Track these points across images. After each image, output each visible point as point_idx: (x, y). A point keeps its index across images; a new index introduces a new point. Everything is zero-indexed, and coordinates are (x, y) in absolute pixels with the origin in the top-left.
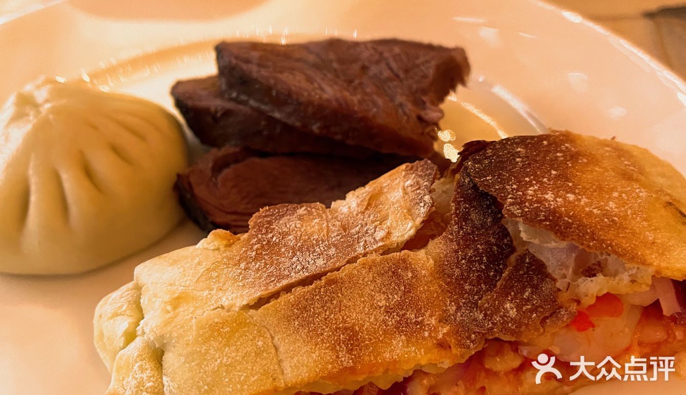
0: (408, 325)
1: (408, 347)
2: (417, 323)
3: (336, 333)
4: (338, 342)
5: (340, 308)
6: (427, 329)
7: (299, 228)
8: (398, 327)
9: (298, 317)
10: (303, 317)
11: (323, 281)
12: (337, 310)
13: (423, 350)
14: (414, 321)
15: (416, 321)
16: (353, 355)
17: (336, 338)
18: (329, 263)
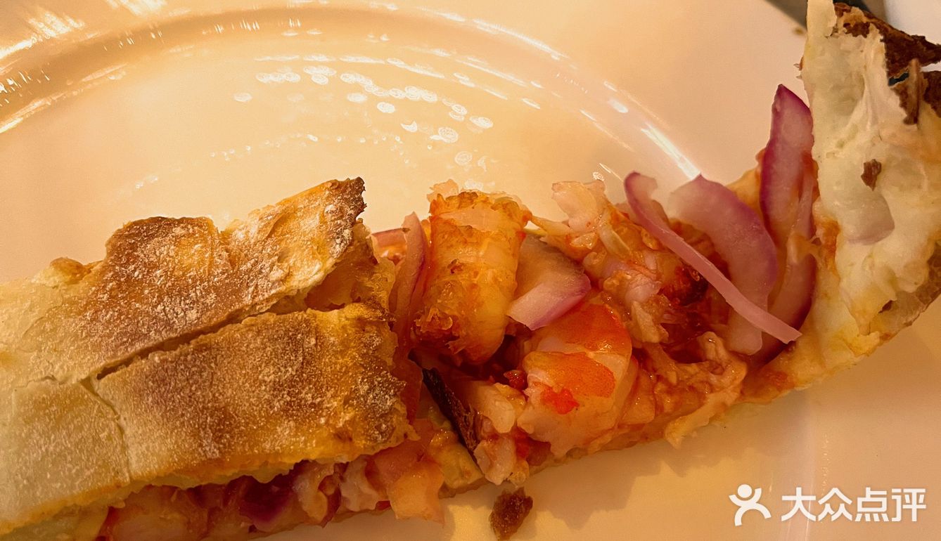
0: (300, 408)
1: (296, 435)
2: (313, 405)
3: (203, 414)
4: (203, 426)
5: (211, 383)
6: (324, 414)
7: (172, 257)
8: (286, 411)
9: (153, 392)
10: (159, 391)
11: (192, 346)
12: (206, 384)
13: (314, 441)
14: (309, 402)
15: (312, 403)
16: (222, 443)
17: (201, 421)
18: (204, 318)
